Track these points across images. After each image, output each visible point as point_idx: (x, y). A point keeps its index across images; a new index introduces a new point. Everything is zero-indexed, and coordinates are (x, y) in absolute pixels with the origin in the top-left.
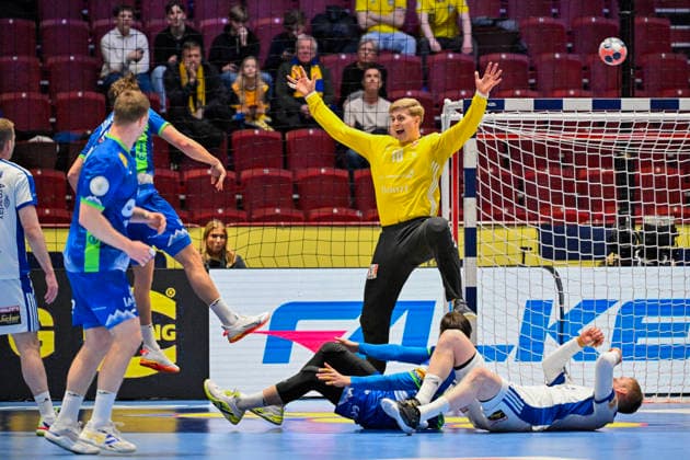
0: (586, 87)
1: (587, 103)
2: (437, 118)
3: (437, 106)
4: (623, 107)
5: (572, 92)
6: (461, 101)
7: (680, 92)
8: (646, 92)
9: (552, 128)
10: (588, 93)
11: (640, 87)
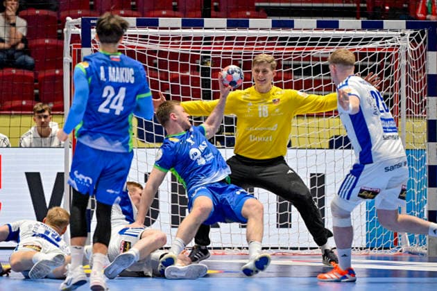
0: (175, 9)
1: (177, 21)
2: (60, 31)
3: (59, 22)
4: (206, 25)
5: (164, 13)
6: (80, 19)
7: (248, 13)
8: (222, 13)
9: (150, 41)
10: (177, 13)
11: (217, 9)
